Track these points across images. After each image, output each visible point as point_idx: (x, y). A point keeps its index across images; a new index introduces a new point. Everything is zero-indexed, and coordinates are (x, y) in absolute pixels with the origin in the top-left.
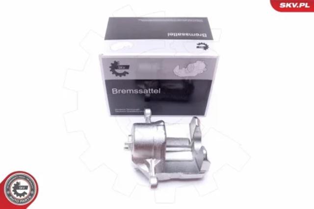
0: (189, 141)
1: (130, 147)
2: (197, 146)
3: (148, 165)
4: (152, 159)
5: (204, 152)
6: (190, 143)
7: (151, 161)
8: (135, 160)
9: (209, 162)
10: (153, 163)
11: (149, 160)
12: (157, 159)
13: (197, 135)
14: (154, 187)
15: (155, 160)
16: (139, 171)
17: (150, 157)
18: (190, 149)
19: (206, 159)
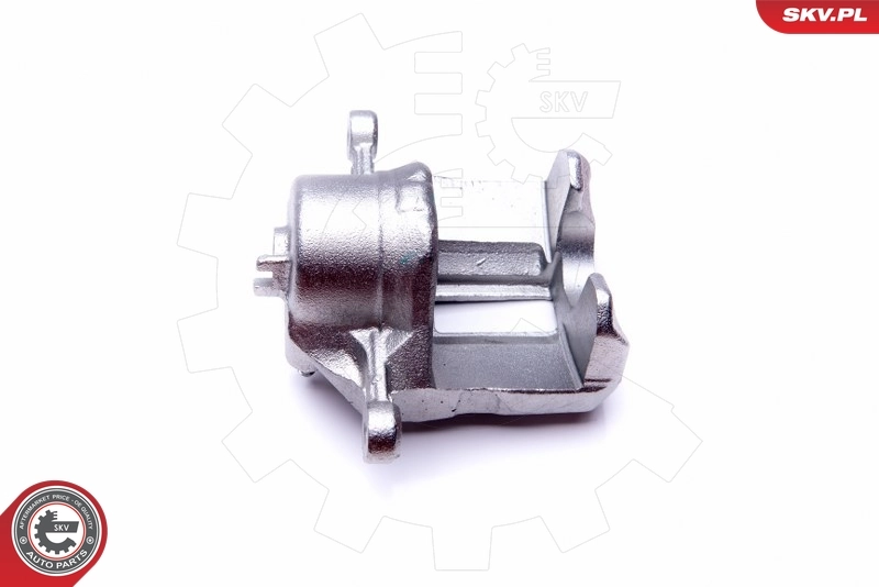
0: (542, 253)
1: (279, 279)
2: (575, 275)
3: (359, 356)
4: (376, 330)
5: (602, 298)
6: (544, 264)
7: (372, 339)
8: (304, 335)
9: (624, 342)
10: (381, 346)
11: (360, 336)
12: (397, 327)
13: (574, 228)
14: (381, 445)
15: (387, 332)
16: (321, 385)
17: (367, 324)
18: (546, 292)
19: (607, 328)
